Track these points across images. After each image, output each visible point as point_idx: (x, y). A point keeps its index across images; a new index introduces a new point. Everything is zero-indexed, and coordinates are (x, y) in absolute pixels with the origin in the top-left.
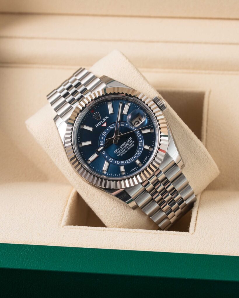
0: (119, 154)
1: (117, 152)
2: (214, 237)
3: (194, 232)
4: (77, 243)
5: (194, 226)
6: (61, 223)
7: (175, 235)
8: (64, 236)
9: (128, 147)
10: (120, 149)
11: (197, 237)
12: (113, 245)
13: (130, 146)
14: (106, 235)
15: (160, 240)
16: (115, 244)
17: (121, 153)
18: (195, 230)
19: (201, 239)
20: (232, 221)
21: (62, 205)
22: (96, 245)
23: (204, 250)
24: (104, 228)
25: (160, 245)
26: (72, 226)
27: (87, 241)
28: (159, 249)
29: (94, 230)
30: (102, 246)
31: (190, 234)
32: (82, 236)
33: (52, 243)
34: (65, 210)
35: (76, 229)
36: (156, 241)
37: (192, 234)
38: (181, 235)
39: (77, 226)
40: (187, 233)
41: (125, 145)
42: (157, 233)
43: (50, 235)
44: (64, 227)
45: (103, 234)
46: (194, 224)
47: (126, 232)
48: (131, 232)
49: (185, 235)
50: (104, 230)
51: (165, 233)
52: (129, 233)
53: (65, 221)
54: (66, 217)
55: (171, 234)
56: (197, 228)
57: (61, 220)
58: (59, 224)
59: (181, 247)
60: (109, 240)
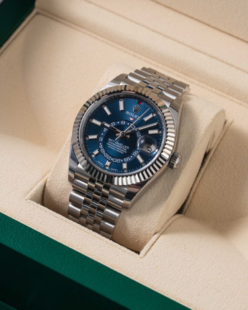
0: (109, 144)
1: (111, 141)
2: (159, 270)
3: (144, 256)
4: (30, 222)
5: (146, 251)
6: (26, 196)
7: (125, 251)
8: (22, 209)
9: (118, 149)
10: (114, 142)
11: (143, 263)
12: (62, 237)
13: (120, 151)
14: (61, 225)
15: (107, 251)
16: (64, 237)
17: (111, 145)
18: (145, 255)
19: (146, 266)
20: (184, 260)
21: (38, 177)
22: (47, 231)
23: (143, 278)
24: (63, 217)
25: (105, 256)
26: (35, 203)
27: (41, 223)
28: (102, 259)
29: (53, 215)
30: (51, 234)
31: (139, 257)
32: (39, 216)
33: (8, 211)
34: (37, 184)
35: (37, 207)
36: (103, 251)
37: (141, 258)
38: (130, 255)
39: (39, 205)
40: (137, 254)
41: (119, 145)
42: (109, 242)
43: (10, 203)
44: (27, 200)
45: (58, 223)
46: (148, 249)
47: (81, 229)
48: (85, 231)
49: (134, 255)
50: (61, 219)
51: (116, 246)
52: (83, 231)
53: (31, 195)
54: (34, 191)
55: (121, 250)
56: (148, 254)
57: (28, 193)
58: (24, 196)
59: (123, 266)
60: (61, 231)
